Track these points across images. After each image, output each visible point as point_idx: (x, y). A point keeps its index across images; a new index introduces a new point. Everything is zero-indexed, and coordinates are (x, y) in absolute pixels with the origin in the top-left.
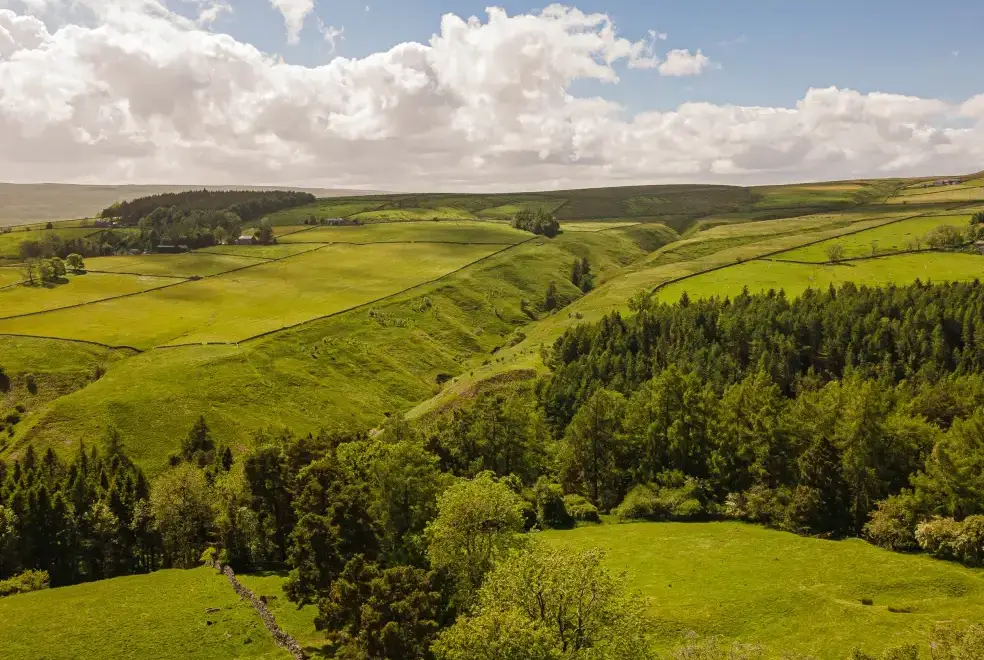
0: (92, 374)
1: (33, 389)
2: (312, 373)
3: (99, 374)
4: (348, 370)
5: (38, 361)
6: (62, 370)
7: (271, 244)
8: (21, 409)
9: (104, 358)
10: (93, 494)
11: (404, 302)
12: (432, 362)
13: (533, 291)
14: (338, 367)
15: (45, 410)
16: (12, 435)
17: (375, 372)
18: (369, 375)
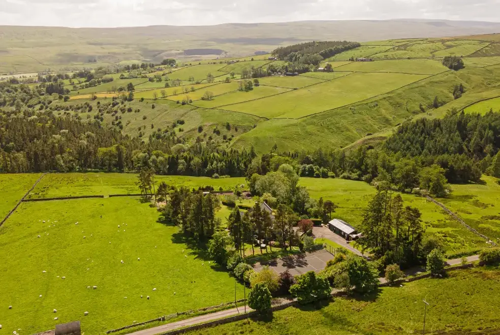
0: (253, 126)
1: (236, 130)
2: (319, 131)
3: (255, 127)
4: (331, 130)
5: (239, 121)
6: (244, 124)
7: (330, 71)
8: (233, 136)
9: (257, 121)
11: (367, 104)
12: (368, 129)
13: (429, 99)
14: (329, 129)
15: (238, 138)
16: (229, 144)
17: (342, 132)
18: (340, 132)
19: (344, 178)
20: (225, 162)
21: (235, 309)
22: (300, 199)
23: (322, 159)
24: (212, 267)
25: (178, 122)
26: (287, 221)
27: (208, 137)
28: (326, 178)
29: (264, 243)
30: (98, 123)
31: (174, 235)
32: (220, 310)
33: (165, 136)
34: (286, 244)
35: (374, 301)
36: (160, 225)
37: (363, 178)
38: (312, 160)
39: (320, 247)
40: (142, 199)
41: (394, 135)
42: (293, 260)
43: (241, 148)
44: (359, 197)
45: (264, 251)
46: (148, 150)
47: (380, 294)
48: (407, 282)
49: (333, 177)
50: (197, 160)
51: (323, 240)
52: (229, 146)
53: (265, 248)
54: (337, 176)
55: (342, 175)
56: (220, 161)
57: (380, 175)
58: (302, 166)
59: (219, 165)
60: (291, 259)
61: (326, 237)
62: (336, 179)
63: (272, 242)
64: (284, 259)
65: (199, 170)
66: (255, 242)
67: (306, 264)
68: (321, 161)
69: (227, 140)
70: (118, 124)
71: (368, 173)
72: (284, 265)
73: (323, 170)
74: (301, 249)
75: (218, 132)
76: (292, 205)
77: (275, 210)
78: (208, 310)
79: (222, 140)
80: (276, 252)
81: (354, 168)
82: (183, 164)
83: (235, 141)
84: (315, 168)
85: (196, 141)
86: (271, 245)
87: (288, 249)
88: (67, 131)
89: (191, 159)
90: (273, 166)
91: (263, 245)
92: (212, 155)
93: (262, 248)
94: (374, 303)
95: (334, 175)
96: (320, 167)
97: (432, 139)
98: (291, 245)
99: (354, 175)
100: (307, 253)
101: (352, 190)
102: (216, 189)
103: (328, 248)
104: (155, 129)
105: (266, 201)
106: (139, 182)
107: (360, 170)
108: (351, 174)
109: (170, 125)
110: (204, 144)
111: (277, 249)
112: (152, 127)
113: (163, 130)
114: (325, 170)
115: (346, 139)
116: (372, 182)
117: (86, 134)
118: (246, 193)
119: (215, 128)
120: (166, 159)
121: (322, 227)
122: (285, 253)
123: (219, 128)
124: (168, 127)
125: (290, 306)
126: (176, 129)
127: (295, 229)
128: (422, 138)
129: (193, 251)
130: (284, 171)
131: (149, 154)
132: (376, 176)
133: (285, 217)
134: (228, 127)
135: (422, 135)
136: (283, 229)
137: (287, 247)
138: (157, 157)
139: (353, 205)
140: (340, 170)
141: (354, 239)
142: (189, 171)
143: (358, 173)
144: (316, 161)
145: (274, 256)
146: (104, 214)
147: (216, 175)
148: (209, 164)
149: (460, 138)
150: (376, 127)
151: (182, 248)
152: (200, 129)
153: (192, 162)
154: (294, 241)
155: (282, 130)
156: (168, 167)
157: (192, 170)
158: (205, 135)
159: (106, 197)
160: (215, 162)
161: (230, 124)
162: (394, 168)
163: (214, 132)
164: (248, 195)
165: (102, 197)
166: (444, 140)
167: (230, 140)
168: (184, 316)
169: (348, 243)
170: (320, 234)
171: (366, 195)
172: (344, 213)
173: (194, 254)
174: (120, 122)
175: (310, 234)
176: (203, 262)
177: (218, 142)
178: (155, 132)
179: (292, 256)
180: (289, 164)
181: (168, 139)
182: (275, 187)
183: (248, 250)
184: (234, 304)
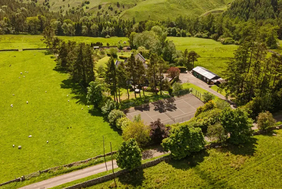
1: (124, 7)
2: (178, 8)
3: (136, 5)
4: (186, 7)
5: (125, 1)
6: (129, 3)
8: (121, 11)
10: (125, 26)
12: (209, 6)
14: (184, 6)
15: (124, 12)
16: (119, 16)
17: (193, 8)
18: (192, 9)
19: (198, 37)
20: (115, 27)
21: (103, 165)
22: (168, 51)
23: (182, 24)
24: (90, 112)
25: (85, 3)
26: (158, 69)
27: (104, 12)
28: (185, 37)
29: (138, 88)
30: (34, 4)
31: (64, 81)
32: (86, 167)
33: (77, 11)
34: (157, 89)
35: (253, 155)
36: (55, 72)
37: (211, 37)
38: (175, 24)
39: (187, 92)
40: (47, 52)
41: (228, 9)
42: (164, 104)
43: (126, 19)
44: (211, 49)
45: (138, 96)
46: (61, 19)
47: (256, 145)
48: (278, 129)
49: (190, 36)
50: (95, 26)
51: (188, 85)
52: (119, 17)
53: (139, 92)
54: (193, 35)
55: (196, 35)
56: (111, 27)
57: (225, 33)
58: (168, 29)
59: (111, 29)
60: (162, 103)
61: (191, 81)
62: (192, 38)
63: (145, 87)
64: (155, 103)
65: (97, 33)
66: (131, 88)
67: (175, 108)
68: (181, 25)
69: (117, 14)
70: (46, 5)
71: (215, 33)
72: (156, 110)
73: (183, 31)
74: (170, 94)
75: (111, 9)
76: (162, 55)
77: (148, 60)
78: (73, 167)
79: (114, 14)
80: (148, 97)
81: (204, 30)
82: (85, 29)
83: (122, 14)
84: (177, 30)
85: (97, 15)
86: (144, 90)
87: (159, 93)
88: (7, 6)
89: (90, 25)
90: (147, 27)
91: (137, 90)
92: (106, 23)
93: (136, 93)
94: (253, 158)
95: (190, 34)
96: (181, 29)
97: (254, 11)
98: (161, 89)
99: (205, 35)
100: (175, 97)
101: (205, 45)
102: (105, 44)
103: (194, 92)
104: (71, 8)
105: (141, 53)
106: (44, 39)
107: (209, 31)
108: (202, 34)
109: (80, 5)
110: (102, 16)
111: (149, 93)
112: (69, 6)
113: (76, 8)
114: (184, 31)
115: (196, 13)
116: (218, 39)
117: (21, 9)
118: (127, 47)
119: (109, 6)
120: (74, 25)
121: (186, 73)
122: (156, 97)
123: (112, 6)
124: (79, 6)
125: (162, 161)
126: (84, 7)
127: (165, 75)
128: (247, 11)
129: (75, 95)
130: (155, 31)
131: (61, 22)
132: (222, 34)
133: (156, 66)
134: (118, 5)
135: (247, 8)
136: (154, 76)
137: (158, 91)
138: (67, 24)
139: (208, 55)
140: (194, 32)
141: (215, 84)
142: (90, 34)
143: (207, 33)
144: (177, 25)
145: (146, 100)
146: (13, 63)
147: (108, 36)
148: (104, 28)
149: (273, 10)
150: (215, 5)
151: (67, 93)
152: (100, 7)
153: (92, 27)
154: (164, 86)
155: (153, 7)
156: (75, 31)
157: (92, 33)
158: (103, 11)
159: (20, 50)
160: (107, 27)
161: (119, 3)
162: (234, 28)
163: (109, 8)
164: (128, 49)
165: (17, 50)
166: (263, 12)
167: (119, 13)
168: (47, 174)
169: (210, 87)
170: (186, 80)
171: (217, 48)
172: (203, 62)
173: (77, 98)
174: (48, 3)
175: (177, 80)
176: (82, 107)
177: (111, 15)
178: (70, 10)
179: (162, 100)
180: (159, 26)
181: (78, 13)
182: (148, 41)
183: (124, 95)
184: (102, 159)
